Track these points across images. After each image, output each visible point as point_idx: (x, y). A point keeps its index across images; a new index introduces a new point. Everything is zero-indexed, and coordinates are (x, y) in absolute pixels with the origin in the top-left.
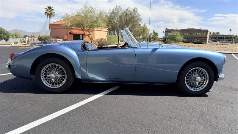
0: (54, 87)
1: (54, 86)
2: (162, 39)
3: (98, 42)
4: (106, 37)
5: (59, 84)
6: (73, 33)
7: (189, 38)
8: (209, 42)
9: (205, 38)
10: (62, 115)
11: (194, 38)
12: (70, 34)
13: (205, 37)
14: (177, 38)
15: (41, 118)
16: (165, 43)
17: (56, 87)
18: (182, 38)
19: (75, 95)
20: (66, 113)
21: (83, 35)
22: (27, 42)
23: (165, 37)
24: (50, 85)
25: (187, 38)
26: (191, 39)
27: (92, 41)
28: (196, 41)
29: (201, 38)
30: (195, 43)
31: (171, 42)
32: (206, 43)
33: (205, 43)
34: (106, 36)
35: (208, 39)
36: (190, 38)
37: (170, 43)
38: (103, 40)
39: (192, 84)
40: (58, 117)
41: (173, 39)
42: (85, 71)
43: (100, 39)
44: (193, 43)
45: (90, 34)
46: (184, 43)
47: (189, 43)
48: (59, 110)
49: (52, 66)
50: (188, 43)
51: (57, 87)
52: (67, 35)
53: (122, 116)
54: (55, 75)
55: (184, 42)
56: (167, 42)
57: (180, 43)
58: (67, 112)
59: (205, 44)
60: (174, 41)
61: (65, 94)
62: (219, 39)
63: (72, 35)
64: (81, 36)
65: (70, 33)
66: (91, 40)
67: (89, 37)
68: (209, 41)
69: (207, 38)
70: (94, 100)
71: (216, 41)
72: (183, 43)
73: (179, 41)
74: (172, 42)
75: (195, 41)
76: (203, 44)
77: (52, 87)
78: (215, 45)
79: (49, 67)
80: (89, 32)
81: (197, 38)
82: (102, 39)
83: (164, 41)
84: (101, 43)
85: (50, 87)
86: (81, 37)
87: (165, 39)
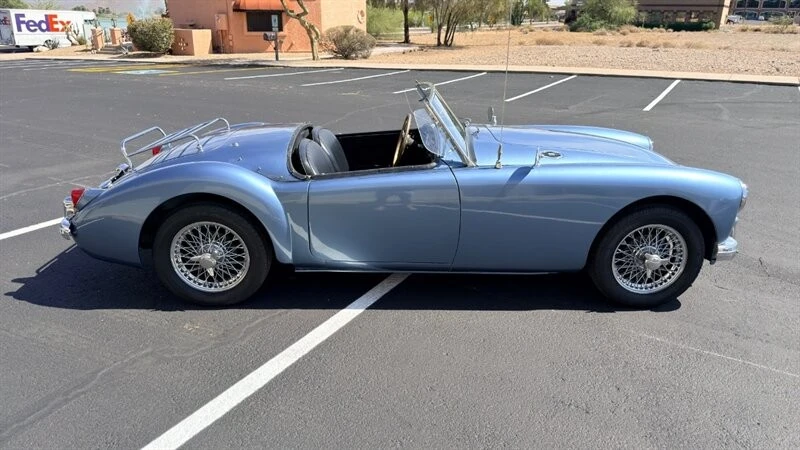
0: (213, 290)
1: (214, 284)
2: (564, 12)
3: (335, 42)
4: (360, 17)
5: (227, 277)
6: (248, 8)
7: (657, 8)
8: (729, 21)
9: (715, 9)
10: (247, 399)
11: (675, 9)
12: (234, 10)
13: (717, 4)
14: (616, 9)
15: (192, 413)
16: (572, 30)
17: (220, 290)
18: (632, 11)
19: (279, 311)
20: (260, 390)
21: (279, 13)
22: (89, 43)
23: (574, 5)
24: (201, 281)
25: (650, 9)
26: (666, 13)
27: (314, 36)
28: (683, 20)
29: (701, 9)
30: (677, 28)
31: (594, 24)
32: (717, 27)
33: (714, 25)
34: (362, 12)
35: (725, 11)
36: (662, 9)
37: (590, 29)
38: (351, 32)
39: (635, 273)
40: (239, 406)
41: (599, 13)
42: (304, 235)
43: (342, 30)
44: (669, 27)
45: (305, 13)
46: (640, 29)
47: (658, 27)
48: (238, 380)
49: (204, 230)
50: (652, 27)
51: (224, 288)
52: (227, 14)
53: (418, 402)
54: (213, 256)
55: (638, 24)
56: (579, 24)
57: (625, 28)
58: (260, 386)
59: (712, 32)
60: (602, 22)
61: (248, 310)
62: (768, 10)
63: (244, 15)
64: (274, 18)
65: (237, 9)
66: (309, 33)
67: (303, 23)
68: (732, 17)
69: (723, 6)
70: (336, 334)
71: (754, 17)
72: (634, 28)
73: (622, 23)
74: (598, 24)
75: (678, 20)
76: (706, 29)
77: (207, 289)
78: (750, 34)
79: (195, 232)
80: (301, 6)
81: (685, 8)
82: (347, 30)
83: (567, 21)
84: (345, 42)
85: (201, 288)
86: (275, 24)
87: (574, 12)
